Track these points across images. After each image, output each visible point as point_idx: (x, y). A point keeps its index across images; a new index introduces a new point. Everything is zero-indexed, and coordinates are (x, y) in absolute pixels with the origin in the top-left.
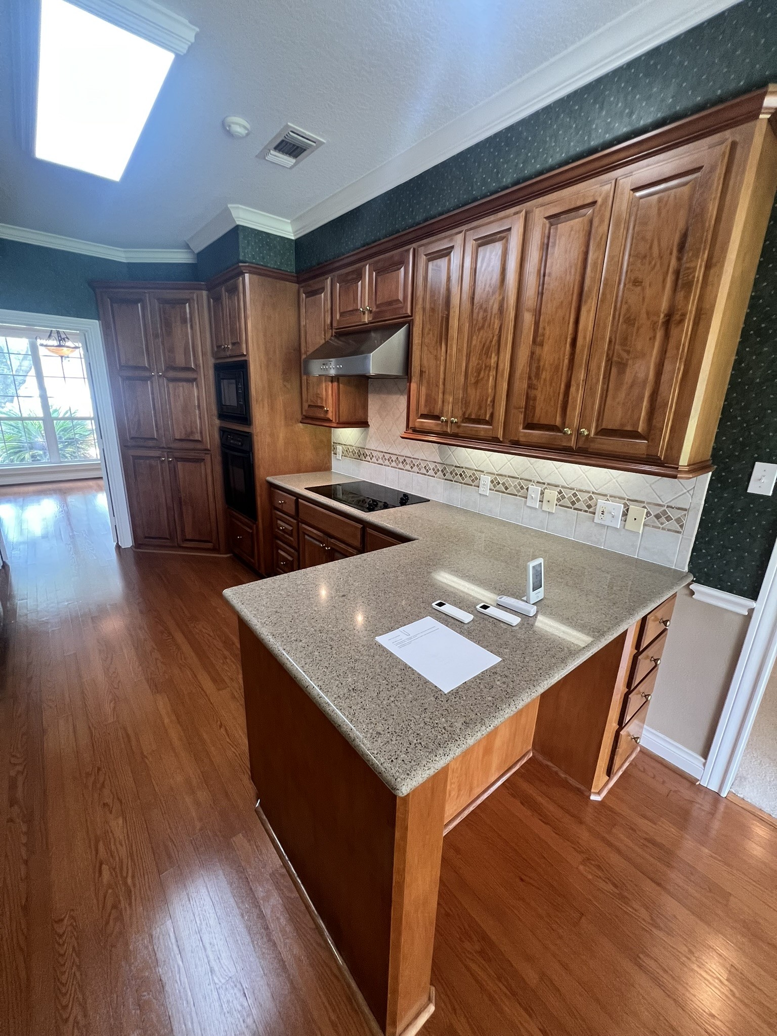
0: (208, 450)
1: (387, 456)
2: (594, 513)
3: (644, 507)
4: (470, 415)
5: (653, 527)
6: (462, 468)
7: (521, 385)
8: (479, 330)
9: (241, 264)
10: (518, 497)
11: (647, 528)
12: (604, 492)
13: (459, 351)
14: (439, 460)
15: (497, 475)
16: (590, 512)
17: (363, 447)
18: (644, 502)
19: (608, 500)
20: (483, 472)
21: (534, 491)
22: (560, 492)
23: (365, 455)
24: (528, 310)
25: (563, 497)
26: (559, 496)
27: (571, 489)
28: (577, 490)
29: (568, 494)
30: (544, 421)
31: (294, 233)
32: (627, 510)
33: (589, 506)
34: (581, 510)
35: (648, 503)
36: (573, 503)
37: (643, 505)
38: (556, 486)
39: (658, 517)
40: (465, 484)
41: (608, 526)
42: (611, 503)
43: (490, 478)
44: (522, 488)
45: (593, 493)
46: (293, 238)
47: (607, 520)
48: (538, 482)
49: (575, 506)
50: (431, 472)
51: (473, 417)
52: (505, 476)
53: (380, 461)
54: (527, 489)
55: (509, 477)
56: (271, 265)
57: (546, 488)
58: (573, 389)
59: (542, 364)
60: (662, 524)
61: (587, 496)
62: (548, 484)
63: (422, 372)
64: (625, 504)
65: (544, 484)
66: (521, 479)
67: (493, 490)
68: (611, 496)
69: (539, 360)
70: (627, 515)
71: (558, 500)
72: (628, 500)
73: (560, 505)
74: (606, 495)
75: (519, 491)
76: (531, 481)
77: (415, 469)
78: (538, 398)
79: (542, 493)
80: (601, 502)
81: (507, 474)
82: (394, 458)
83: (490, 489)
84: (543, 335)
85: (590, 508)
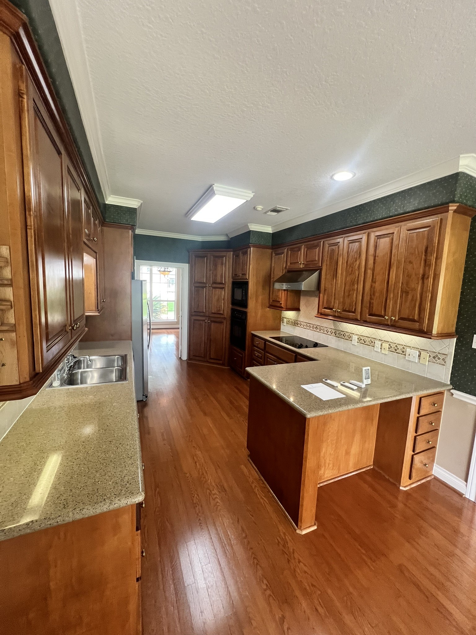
0: (226, 318)
1: (308, 325)
2: (405, 355)
3: (428, 353)
4: (346, 308)
5: (432, 362)
6: (344, 332)
7: (367, 298)
8: (350, 274)
9: (250, 244)
10: (370, 346)
11: (429, 363)
12: (410, 345)
13: (342, 282)
14: (333, 327)
15: (360, 336)
16: (404, 355)
17: (297, 320)
18: (427, 351)
19: (411, 349)
20: (354, 334)
21: (378, 343)
22: (390, 345)
23: (298, 324)
24: (370, 269)
25: (391, 347)
26: (389, 346)
27: (395, 343)
28: (397, 344)
29: (393, 346)
30: (376, 313)
31: (272, 231)
32: (420, 354)
33: (403, 352)
34: (399, 353)
35: (430, 351)
36: (396, 350)
37: (427, 352)
38: (388, 342)
39: (434, 358)
40: (345, 339)
41: (412, 361)
42: (413, 350)
43: (357, 337)
44: (372, 342)
45: (405, 346)
46: (272, 232)
47: (411, 358)
48: (379, 340)
49: (397, 351)
50: (329, 333)
51: (347, 310)
52: (364, 336)
53: (305, 327)
54: (375, 343)
55: (366, 337)
56: (262, 243)
57: (383, 343)
58: (388, 301)
59: (375, 290)
60: (436, 361)
61: (402, 347)
62: (384, 341)
63: (325, 290)
64: (419, 351)
65: (382, 340)
66: (371, 338)
67: (359, 343)
68: (413, 347)
69: (374, 288)
70: (420, 356)
71: (389, 348)
72: (420, 349)
73: (390, 351)
74: (410, 347)
75: (370, 344)
76: (376, 339)
77: (322, 331)
78: (374, 303)
79: (381, 345)
80: (408, 350)
81: (365, 336)
82: (312, 326)
83: (357, 342)
84: (376, 279)
85: (403, 353)
